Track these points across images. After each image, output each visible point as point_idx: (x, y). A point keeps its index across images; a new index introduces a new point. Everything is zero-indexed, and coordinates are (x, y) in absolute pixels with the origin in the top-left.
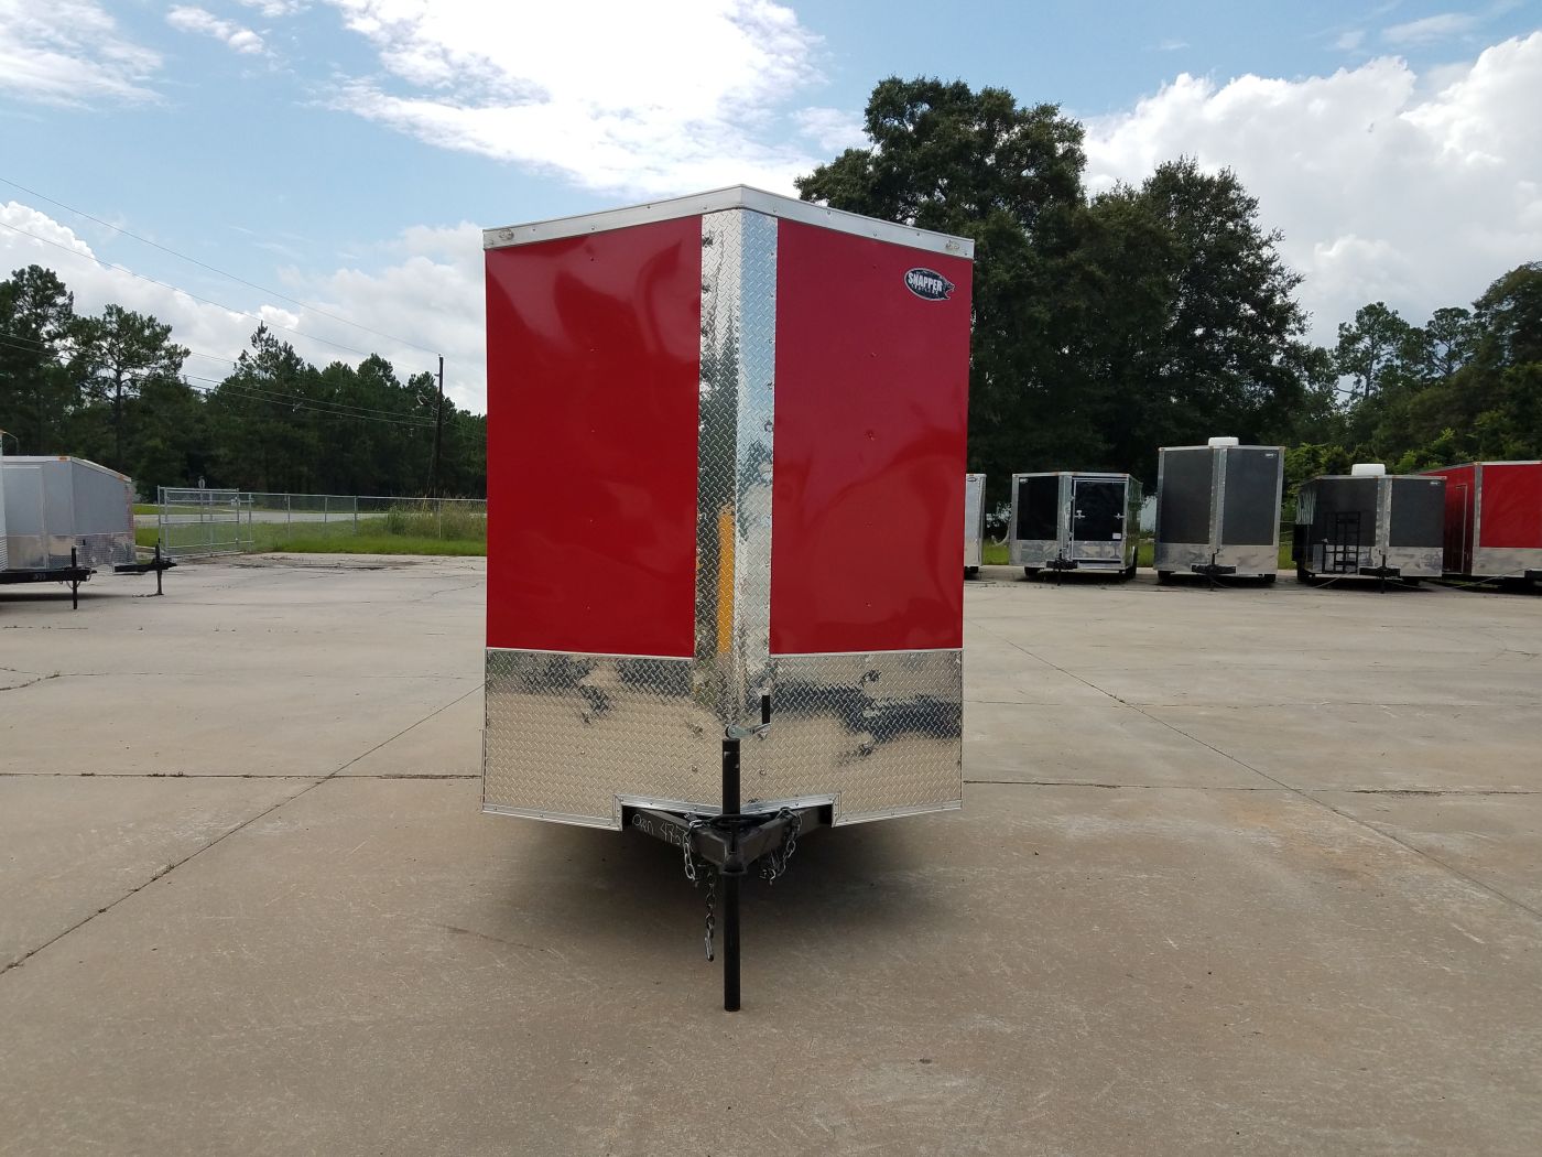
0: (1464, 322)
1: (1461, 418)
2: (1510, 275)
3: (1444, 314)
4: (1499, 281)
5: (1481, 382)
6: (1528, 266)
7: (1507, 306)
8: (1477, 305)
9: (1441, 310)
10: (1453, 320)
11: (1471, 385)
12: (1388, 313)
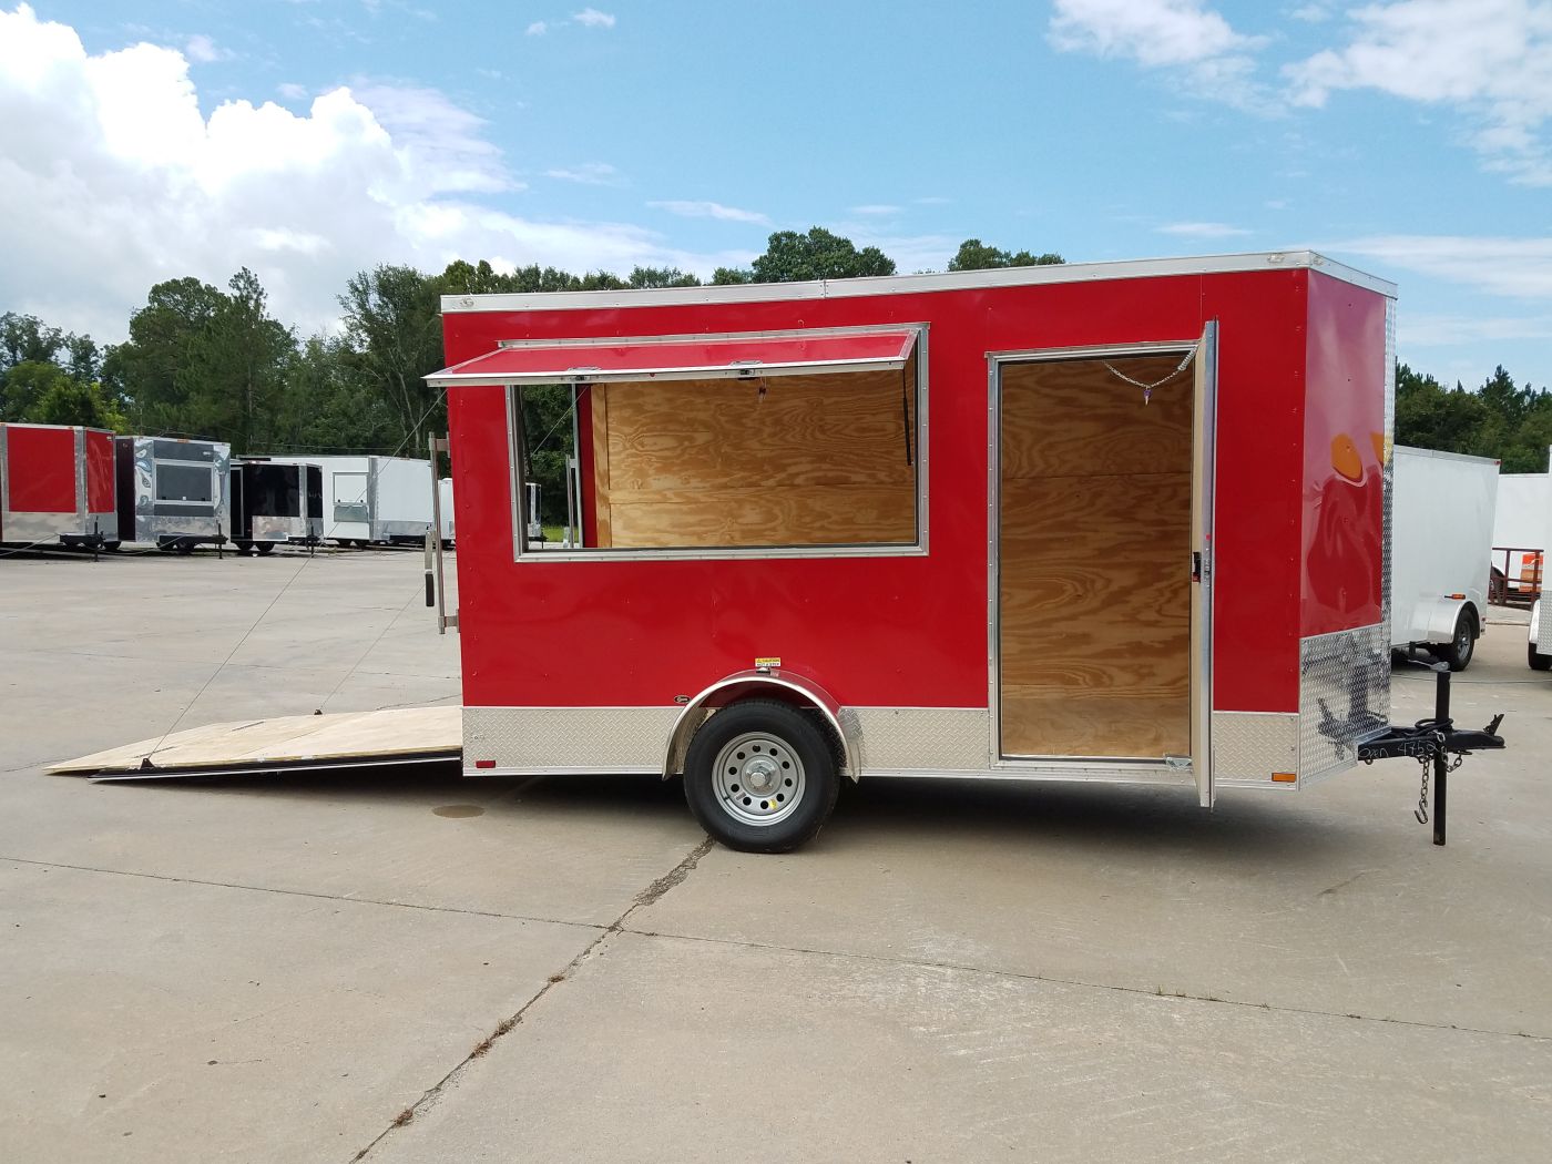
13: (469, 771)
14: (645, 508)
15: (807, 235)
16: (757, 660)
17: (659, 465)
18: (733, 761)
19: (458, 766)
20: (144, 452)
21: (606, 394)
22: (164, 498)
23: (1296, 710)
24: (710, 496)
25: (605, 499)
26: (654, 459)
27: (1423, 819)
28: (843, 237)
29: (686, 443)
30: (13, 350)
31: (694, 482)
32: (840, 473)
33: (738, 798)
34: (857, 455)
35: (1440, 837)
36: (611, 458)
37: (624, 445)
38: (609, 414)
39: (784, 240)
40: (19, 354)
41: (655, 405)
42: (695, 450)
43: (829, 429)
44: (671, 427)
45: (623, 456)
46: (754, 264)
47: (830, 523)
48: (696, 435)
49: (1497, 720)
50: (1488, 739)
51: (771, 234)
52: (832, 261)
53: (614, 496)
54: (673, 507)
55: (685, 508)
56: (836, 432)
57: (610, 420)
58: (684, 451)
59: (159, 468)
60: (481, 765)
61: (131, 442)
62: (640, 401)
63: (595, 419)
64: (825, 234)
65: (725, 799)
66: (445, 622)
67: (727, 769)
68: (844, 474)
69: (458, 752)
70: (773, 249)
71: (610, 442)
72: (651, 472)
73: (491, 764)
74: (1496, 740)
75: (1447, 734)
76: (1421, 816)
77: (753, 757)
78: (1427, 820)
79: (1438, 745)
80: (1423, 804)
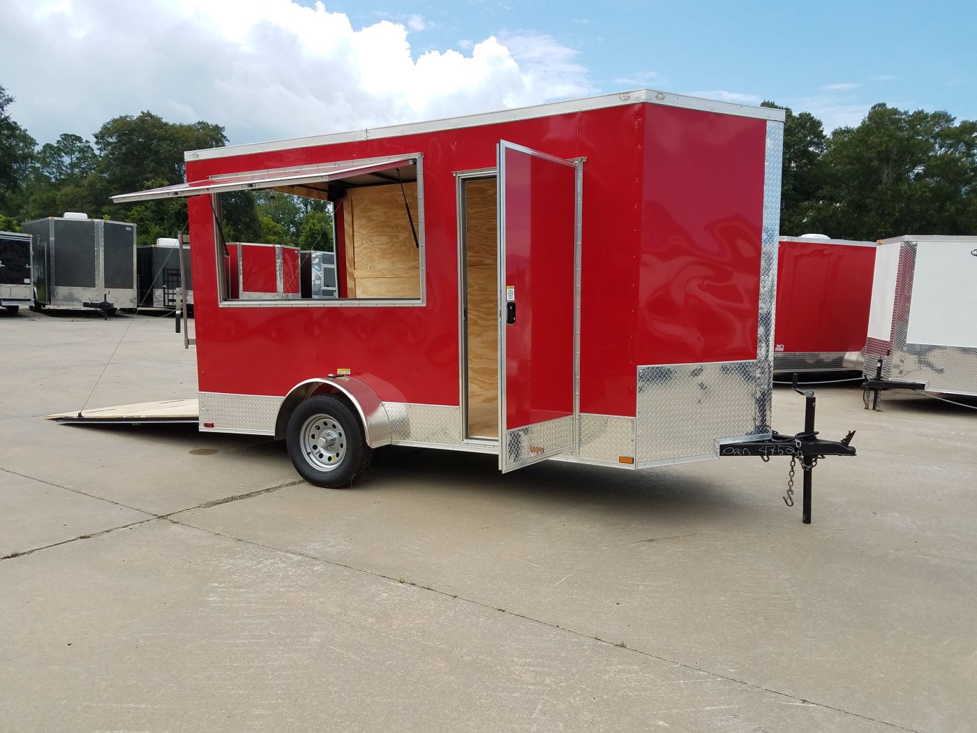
0: (79, 144)
1: (93, 208)
2: (114, 121)
3: (66, 137)
4: (108, 123)
5: (103, 186)
6: (126, 117)
7: (113, 140)
8: (96, 136)
9: (64, 135)
10: (72, 142)
11: (97, 187)
12: (20, 130)
13: (202, 429)
14: (374, 281)
16: (338, 370)
17: (380, 254)
18: (313, 431)
19: (197, 425)
20: (317, 260)
21: (352, 210)
22: (328, 286)
23: (635, 415)
24: (407, 273)
25: (352, 275)
26: (377, 250)
27: (790, 503)
29: (395, 240)
30: (306, 205)
31: (399, 265)
32: (479, 259)
33: (316, 454)
34: (488, 246)
35: (807, 519)
36: (355, 250)
37: (362, 242)
38: (354, 223)
40: (309, 208)
41: (378, 216)
42: (399, 244)
43: (472, 229)
44: (386, 230)
45: (361, 248)
47: (472, 290)
48: (400, 234)
49: (851, 435)
50: (843, 449)
53: (357, 274)
54: (389, 280)
55: (394, 280)
56: (476, 231)
57: (355, 226)
58: (393, 245)
59: (325, 269)
60: (206, 425)
61: (310, 254)
62: (370, 214)
63: (346, 226)
65: (309, 454)
66: (188, 342)
67: (310, 435)
68: (482, 259)
69: (197, 419)
71: (355, 239)
72: (376, 258)
73: (212, 426)
74: (850, 449)
75: (806, 442)
76: (788, 501)
77: (325, 429)
78: (793, 504)
79: (796, 449)
80: (790, 493)
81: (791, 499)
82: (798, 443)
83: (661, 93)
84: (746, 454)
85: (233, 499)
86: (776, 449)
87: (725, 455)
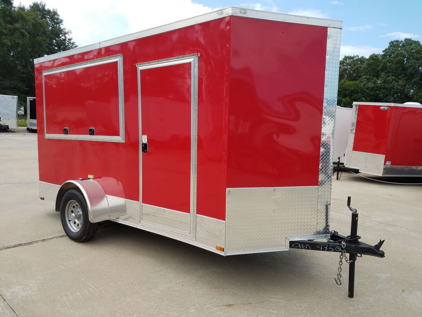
13: (40, 200)
15: (403, 41)
16: (89, 175)
18: (72, 208)
23: (224, 220)
28: (416, 40)
33: (73, 221)
35: (351, 294)
39: (395, 43)
46: (383, 51)
49: (381, 243)
50: (376, 251)
51: (390, 41)
52: (411, 48)
64: (410, 40)
65: (69, 221)
67: (71, 211)
70: (391, 46)
73: (43, 199)
74: (380, 252)
75: (349, 245)
76: (338, 282)
77: (77, 208)
78: (341, 284)
79: (342, 249)
80: (339, 276)
81: (339, 280)
82: (344, 245)
83: (244, 9)
84: (308, 248)
85: (20, 245)
86: (328, 247)
87: (293, 247)
